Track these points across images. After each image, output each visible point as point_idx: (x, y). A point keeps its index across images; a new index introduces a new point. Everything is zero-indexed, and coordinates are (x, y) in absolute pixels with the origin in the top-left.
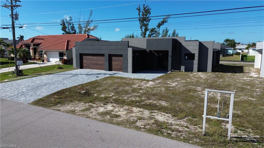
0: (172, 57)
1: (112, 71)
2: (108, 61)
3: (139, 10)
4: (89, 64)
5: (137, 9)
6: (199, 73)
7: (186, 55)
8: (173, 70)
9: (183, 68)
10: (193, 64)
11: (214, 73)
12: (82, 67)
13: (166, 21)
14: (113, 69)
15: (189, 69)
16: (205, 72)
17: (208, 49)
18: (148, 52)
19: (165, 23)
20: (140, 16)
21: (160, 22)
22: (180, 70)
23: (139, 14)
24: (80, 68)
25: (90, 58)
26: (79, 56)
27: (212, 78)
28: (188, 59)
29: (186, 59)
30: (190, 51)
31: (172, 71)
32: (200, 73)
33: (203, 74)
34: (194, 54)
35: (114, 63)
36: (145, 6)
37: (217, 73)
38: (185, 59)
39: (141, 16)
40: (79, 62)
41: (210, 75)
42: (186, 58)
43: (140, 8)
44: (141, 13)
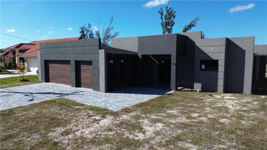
0: (177, 65)
1: (81, 87)
2: (75, 71)
3: (162, 13)
4: (56, 76)
5: (159, 12)
6: (226, 94)
7: (202, 62)
8: (179, 88)
9: (198, 86)
10: (217, 78)
11: (256, 97)
12: (47, 80)
13: (194, 25)
14: (82, 85)
16: (237, 95)
18: (141, 57)
19: (192, 27)
20: (162, 20)
21: (186, 26)
22: (193, 88)
23: (162, 18)
24: (46, 82)
25: (57, 67)
26: (43, 64)
27: (252, 110)
28: (206, 69)
29: (203, 70)
30: (210, 55)
31: (177, 90)
32: (228, 96)
33: (233, 98)
34: (217, 61)
35: (83, 74)
36: (168, 8)
37: (263, 97)
38: (201, 69)
39: (164, 21)
40: (44, 72)
41: (248, 103)
42: (203, 67)
43: (162, 11)
44: (163, 17)
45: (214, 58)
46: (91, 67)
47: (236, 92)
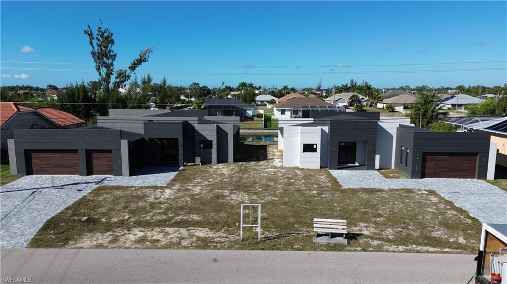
0: (184, 146)
1: (93, 175)
2: (85, 160)
3: (90, 35)
4: (46, 166)
5: (85, 32)
6: (219, 165)
7: (201, 142)
8: (185, 163)
9: (198, 160)
10: (211, 154)
11: (236, 163)
13: (145, 59)
15: (206, 161)
16: (226, 164)
17: (228, 134)
19: (143, 62)
20: (93, 47)
21: (134, 61)
22: (195, 162)
23: (91, 43)
24: (27, 175)
25: (48, 157)
26: (23, 155)
27: (236, 172)
28: (204, 148)
29: (202, 148)
30: (206, 137)
31: (184, 166)
32: (221, 166)
33: (224, 167)
34: (212, 141)
35: (95, 162)
36: (103, 30)
37: (240, 163)
38: (200, 148)
39: (96, 48)
40: (24, 163)
41: (233, 169)
42: (202, 146)
43: (91, 31)
44: (95, 42)
45: (210, 139)
46: (108, 155)
47: (225, 162)
